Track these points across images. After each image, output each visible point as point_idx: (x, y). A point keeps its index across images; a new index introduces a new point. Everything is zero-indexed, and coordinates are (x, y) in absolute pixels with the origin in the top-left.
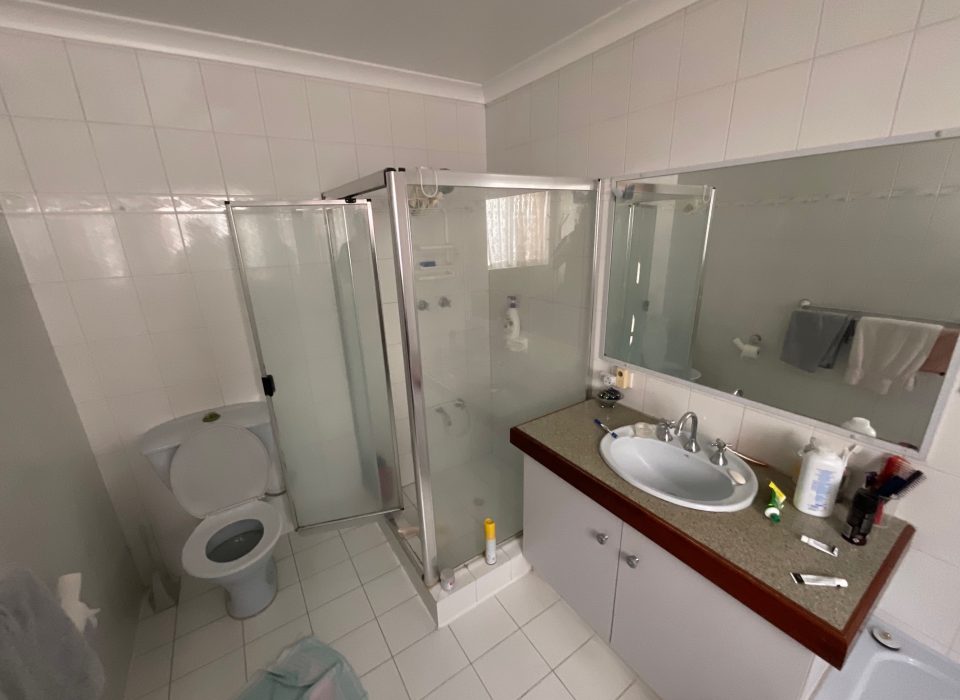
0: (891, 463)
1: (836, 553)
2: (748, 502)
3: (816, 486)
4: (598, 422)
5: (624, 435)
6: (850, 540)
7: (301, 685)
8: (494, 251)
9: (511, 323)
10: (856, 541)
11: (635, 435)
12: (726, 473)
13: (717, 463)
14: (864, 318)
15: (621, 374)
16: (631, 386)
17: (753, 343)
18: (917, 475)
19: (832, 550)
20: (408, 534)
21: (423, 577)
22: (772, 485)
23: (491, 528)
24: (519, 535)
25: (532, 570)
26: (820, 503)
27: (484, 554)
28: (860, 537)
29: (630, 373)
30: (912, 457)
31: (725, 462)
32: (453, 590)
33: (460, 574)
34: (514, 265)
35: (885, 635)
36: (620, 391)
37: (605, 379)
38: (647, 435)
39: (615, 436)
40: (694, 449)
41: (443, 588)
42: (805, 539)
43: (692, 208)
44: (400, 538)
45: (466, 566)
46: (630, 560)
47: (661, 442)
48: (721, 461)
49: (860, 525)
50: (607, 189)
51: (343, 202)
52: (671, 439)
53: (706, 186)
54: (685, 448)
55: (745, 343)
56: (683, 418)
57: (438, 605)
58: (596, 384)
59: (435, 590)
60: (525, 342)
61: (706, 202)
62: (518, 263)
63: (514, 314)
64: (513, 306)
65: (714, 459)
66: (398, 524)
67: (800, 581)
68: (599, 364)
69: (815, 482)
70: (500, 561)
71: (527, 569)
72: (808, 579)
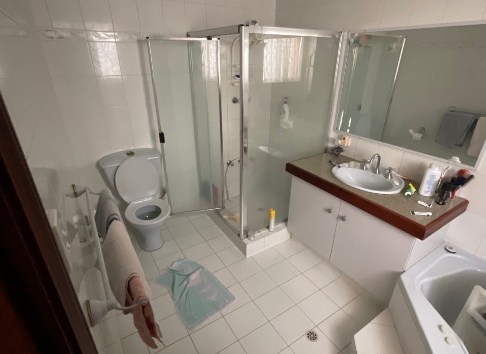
0: (462, 172)
1: (431, 206)
2: (398, 191)
3: (429, 183)
4: (331, 162)
5: (343, 166)
6: (438, 203)
7: (186, 274)
8: (267, 71)
9: (284, 113)
10: (441, 203)
11: (349, 167)
12: (391, 182)
13: (387, 178)
14: (482, 118)
15: (344, 139)
16: (349, 145)
17: (420, 132)
18: (472, 177)
19: (429, 206)
20: (229, 219)
21: (239, 235)
22: (410, 184)
23: (273, 213)
24: (286, 221)
25: (291, 237)
26: (429, 190)
27: (268, 227)
28: (443, 201)
29: (349, 138)
30: (471, 170)
31: (392, 178)
32: (254, 240)
33: (257, 234)
34: (281, 81)
35: (451, 248)
36: (343, 148)
37: (336, 141)
38: (355, 167)
39: (339, 167)
40: (377, 173)
41: (250, 240)
42: (419, 202)
43: (392, 49)
44: (224, 220)
45: (259, 232)
46: (343, 219)
47: (362, 170)
48: (389, 177)
49: (443, 197)
50: (346, 37)
51: (205, 39)
52: (367, 169)
53: (401, 36)
54: (373, 172)
55: (415, 132)
56: (373, 157)
57: (247, 246)
58: (330, 145)
59: (245, 240)
60: (291, 123)
61: (399, 46)
62: (284, 79)
63: (286, 107)
64: (286, 102)
65: (386, 176)
66: (222, 214)
67: (413, 213)
68: (332, 134)
69: (428, 181)
70: (276, 230)
71: (288, 236)
72: (416, 213)
